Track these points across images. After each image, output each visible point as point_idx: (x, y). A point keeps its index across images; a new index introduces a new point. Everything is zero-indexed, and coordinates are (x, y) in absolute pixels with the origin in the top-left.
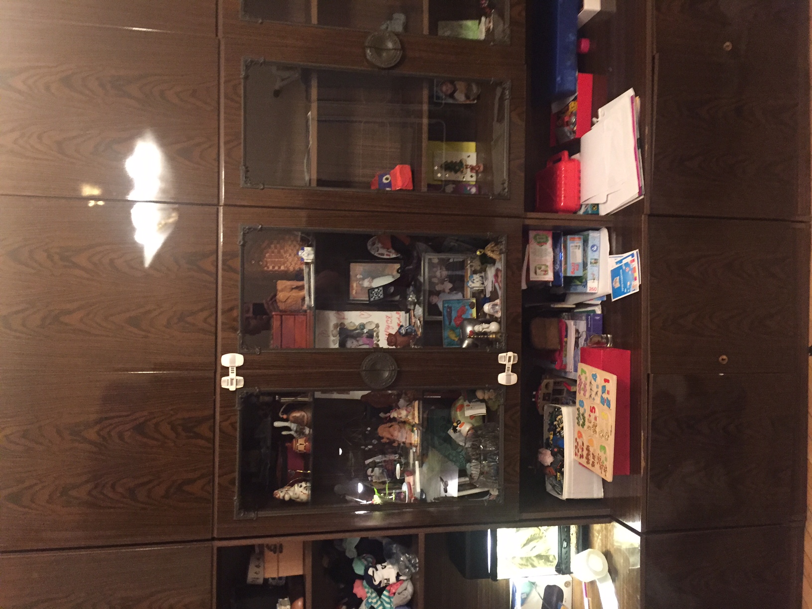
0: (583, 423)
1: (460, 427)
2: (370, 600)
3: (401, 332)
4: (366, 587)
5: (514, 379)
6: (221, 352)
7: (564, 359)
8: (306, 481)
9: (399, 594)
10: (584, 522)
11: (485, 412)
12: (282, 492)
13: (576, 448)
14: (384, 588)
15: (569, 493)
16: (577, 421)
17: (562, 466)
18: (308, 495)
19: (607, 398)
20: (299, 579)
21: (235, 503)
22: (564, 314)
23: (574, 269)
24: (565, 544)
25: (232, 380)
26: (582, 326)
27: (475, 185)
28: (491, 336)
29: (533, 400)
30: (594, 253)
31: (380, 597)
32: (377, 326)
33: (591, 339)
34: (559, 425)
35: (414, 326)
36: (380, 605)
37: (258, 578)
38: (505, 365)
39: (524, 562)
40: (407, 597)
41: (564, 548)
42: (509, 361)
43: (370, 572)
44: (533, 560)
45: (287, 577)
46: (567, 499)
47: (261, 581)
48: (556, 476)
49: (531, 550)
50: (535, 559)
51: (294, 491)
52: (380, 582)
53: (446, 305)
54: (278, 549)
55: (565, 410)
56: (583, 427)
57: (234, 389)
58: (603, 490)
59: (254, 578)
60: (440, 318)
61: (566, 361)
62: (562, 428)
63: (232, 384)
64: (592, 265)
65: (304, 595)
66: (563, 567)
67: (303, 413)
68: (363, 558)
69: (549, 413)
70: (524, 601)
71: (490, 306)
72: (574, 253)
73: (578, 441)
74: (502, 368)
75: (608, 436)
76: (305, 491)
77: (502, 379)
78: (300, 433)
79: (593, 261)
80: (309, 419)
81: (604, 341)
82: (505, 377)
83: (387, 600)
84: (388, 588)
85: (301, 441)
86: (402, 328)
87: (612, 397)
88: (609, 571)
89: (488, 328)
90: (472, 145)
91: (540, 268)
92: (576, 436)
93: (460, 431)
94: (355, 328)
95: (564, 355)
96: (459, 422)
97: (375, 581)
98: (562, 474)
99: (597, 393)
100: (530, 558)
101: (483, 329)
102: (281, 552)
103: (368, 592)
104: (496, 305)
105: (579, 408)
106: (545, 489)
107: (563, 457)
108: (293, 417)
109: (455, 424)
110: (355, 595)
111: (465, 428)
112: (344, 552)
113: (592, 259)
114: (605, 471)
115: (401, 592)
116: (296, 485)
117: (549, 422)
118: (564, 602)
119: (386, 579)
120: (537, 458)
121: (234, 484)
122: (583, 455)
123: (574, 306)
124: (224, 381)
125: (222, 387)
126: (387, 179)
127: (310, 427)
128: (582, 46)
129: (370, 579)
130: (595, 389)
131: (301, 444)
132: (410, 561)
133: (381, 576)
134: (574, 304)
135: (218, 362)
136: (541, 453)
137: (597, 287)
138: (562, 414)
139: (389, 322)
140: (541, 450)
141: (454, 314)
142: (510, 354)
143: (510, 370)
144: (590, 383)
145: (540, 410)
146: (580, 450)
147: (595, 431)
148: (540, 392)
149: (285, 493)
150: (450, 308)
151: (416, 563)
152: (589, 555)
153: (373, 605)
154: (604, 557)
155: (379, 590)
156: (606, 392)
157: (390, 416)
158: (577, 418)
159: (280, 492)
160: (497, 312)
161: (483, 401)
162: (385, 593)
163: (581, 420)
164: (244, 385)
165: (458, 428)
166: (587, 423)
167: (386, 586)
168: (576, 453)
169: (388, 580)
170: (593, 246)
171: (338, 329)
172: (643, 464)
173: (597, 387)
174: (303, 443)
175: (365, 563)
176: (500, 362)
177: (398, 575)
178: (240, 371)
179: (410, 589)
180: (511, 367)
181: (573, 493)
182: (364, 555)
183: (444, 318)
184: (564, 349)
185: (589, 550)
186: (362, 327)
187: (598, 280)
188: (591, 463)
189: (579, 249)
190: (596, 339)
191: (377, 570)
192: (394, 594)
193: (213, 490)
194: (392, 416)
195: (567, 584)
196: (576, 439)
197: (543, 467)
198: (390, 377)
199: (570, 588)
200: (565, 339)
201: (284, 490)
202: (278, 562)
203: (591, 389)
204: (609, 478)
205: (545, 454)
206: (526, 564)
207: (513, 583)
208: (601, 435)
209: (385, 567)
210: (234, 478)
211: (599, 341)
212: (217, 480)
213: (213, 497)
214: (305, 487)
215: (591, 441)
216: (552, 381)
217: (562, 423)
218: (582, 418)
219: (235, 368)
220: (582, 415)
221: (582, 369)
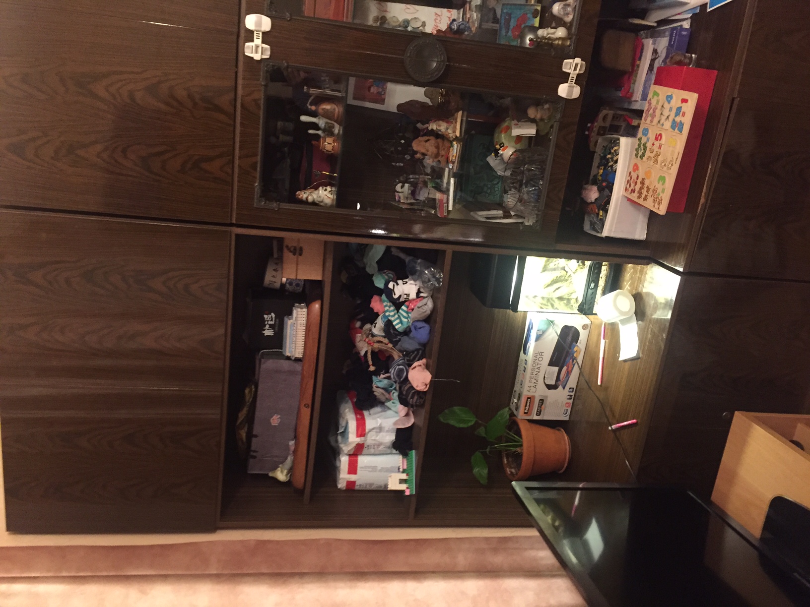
0: (643, 153)
1: (503, 150)
2: (387, 314)
3: (453, 27)
4: (384, 301)
5: (576, 92)
6: (246, 11)
7: (632, 85)
8: (331, 185)
9: (419, 308)
10: (618, 260)
11: (535, 133)
12: (305, 193)
13: (628, 183)
14: (403, 303)
15: (610, 230)
16: (635, 152)
17: (608, 202)
18: (333, 200)
19: (681, 121)
20: (318, 284)
21: (256, 189)
22: (642, 32)
24: (593, 285)
25: (257, 47)
26: (663, 43)
28: (557, 42)
29: (587, 133)
31: (398, 312)
32: (424, 25)
33: (672, 58)
34: (612, 158)
35: (468, 22)
36: (397, 319)
37: (275, 282)
38: (569, 74)
39: (545, 302)
40: (425, 312)
41: (591, 289)
42: (575, 69)
43: (391, 285)
44: (554, 301)
45: (305, 280)
46: (606, 237)
47: (278, 285)
48: (598, 214)
49: (554, 292)
50: (556, 300)
51: (318, 193)
52: (400, 296)
53: (505, 11)
54: (298, 251)
55: (624, 141)
56: (642, 159)
57: (259, 59)
58: (646, 232)
59: (272, 281)
61: (633, 90)
62: (616, 162)
63: (256, 52)
65: (321, 298)
66: (586, 307)
67: (334, 106)
68: (385, 273)
69: (603, 146)
70: (538, 338)
71: (561, 6)
73: (631, 174)
74: (565, 78)
75: (672, 165)
76: (329, 195)
77: (563, 90)
78: (329, 131)
80: (341, 113)
81: (687, 61)
82: (567, 88)
83: (405, 314)
84: (407, 303)
85: (329, 140)
86: (455, 23)
87: (687, 121)
88: (636, 313)
89: (554, 33)
92: (631, 169)
93: (501, 155)
94: (397, 24)
95: (632, 81)
96: (502, 145)
97: (395, 295)
98: (606, 211)
99: (668, 117)
100: (552, 299)
101: (548, 34)
102: (301, 255)
103: (386, 306)
104: (569, 5)
105: (641, 138)
106: (582, 228)
107: (611, 192)
108: (323, 109)
109: (498, 147)
110: (372, 309)
111: (508, 152)
112: (364, 268)
114: (659, 204)
115: (421, 307)
116: (321, 188)
117: (602, 155)
118: (578, 343)
119: (406, 294)
120: (580, 194)
121: (255, 170)
122: (635, 189)
123: (655, 25)
124: (248, 47)
125: (246, 54)
127: (340, 124)
129: (389, 293)
130: (666, 113)
131: (328, 144)
132: (434, 276)
133: (401, 290)
134: (656, 22)
135: (241, 25)
136: (585, 189)
138: (619, 146)
139: (437, 21)
140: (586, 186)
141: (513, 23)
142: (578, 60)
143: (574, 81)
144: (662, 106)
145: (592, 145)
146: (633, 185)
147: (656, 161)
148: (596, 124)
149: (309, 195)
150: (510, 15)
151: (441, 278)
152: (617, 295)
153: (390, 318)
154: (633, 299)
155: (398, 304)
156: (681, 113)
157: (428, 127)
158: (637, 150)
159: (303, 193)
160: (568, 14)
161: (533, 121)
162: (403, 307)
163: (640, 152)
164: (271, 56)
165: (500, 152)
166: (648, 154)
167: (405, 301)
168: (626, 188)
169: (408, 295)
171: (378, 23)
172: (702, 200)
173: (671, 110)
174: (332, 142)
175: (386, 277)
176: (563, 70)
177: (419, 292)
178: (267, 37)
179: (430, 304)
180: (575, 76)
181: (614, 231)
182: (386, 271)
183: (500, 27)
184: (634, 73)
185: (619, 290)
186: (406, 23)
188: (643, 196)
190: (678, 58)
191: (398, 284)
192: (413, 310)
193: (233, 171)
194: (430, 128)
195: (585, 327)
196: (630, 173)
197: (584, 203)
198: (437, 69)
199: (587, 331)
200: (638, 62)
201: (308, 192)
202: (297, 264)
203: (661, 114)
204: (662, 210)
205: (591, 190)
206: (546, 304)
207: (531, 320)
208: (663, 164)
209: (407, 282)
210: (256, 163)
211: (681, 60)
212: (237, 162)
213: (233, 179)
214: (330, 191)
215: (648, 174)
216: (611, 113)
217: (618, 154)
218: (642, 148)
219: (261, 33)
220: (643, 145)
221: (655, 92)
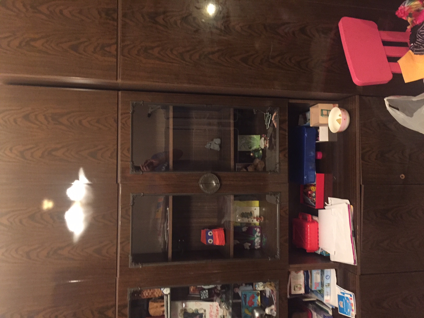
22: (310, 305)
23: (316, 286)
27: (259, 228)
30: (327, 280)
32: (205, 311)
53: (243, 293)
60: (240, 301)
64: (327, 287)
72: (316, 277)
79: (327, 285)
90: (257, 203)
91: (297, 287)
94: (193, 311)
113: (326, 283)
123: (316, 300)
126: (211, 234)
128: (318, 156)
137: (329, 299)
139: (212, 308)
141: (248, 299)
150: (246, 295)
170: (327, 276)
171: (183, 312)
183: (242, 301)
186: (196, 311)
187: (330, 296)
189: (319, 274)
